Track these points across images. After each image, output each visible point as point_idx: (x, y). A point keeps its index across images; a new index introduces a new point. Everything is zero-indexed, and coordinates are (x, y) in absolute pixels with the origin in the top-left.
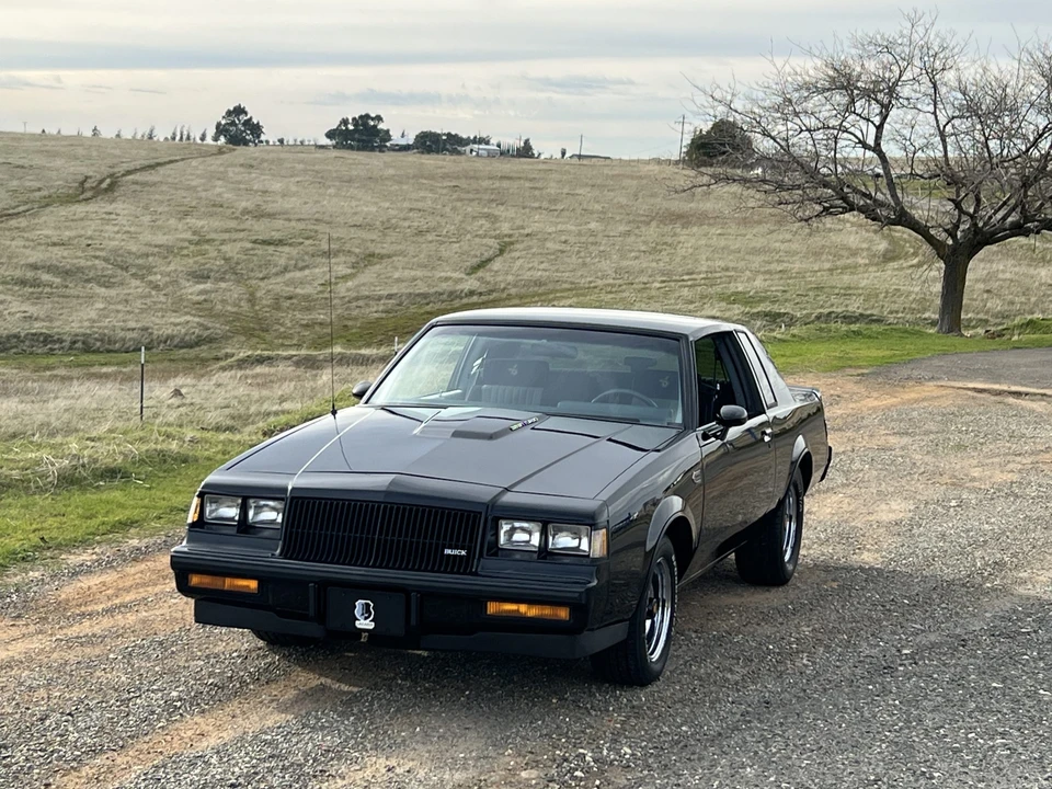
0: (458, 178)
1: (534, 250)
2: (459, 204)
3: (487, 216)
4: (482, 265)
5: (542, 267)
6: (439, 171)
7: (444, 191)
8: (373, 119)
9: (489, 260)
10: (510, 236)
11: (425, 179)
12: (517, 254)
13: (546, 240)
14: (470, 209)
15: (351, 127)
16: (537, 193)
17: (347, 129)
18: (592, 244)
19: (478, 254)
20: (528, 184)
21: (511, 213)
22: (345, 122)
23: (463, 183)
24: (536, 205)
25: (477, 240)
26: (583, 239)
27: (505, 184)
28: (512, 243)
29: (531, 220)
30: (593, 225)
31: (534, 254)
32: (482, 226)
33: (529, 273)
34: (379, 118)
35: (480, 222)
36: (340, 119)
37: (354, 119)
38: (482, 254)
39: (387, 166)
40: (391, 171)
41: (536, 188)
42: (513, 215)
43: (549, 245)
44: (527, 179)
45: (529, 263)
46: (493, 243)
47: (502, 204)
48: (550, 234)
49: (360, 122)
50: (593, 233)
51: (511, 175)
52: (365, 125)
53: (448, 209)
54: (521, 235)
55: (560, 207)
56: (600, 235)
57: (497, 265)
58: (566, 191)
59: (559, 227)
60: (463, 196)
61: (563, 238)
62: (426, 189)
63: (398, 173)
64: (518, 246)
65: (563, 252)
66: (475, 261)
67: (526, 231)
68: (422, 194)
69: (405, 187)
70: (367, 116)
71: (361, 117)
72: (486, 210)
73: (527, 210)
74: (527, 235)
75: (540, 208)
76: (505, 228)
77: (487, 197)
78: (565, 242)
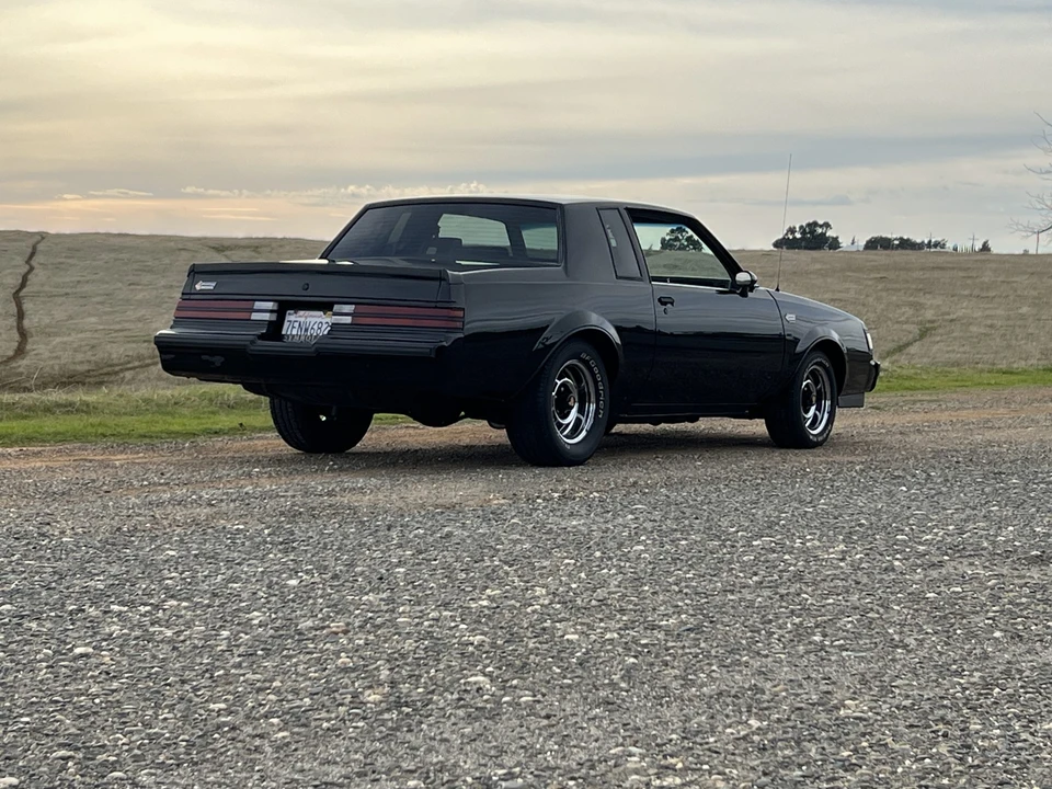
0: (886, 270)
1: (954, 334)
2: (884, 294)
3: (911, 305)
4: (900, 349)
5: (962, 349)
6: (868, 264)
7: (870, 283)
8: (821, 226)
9: (908, 345)
10: (933, 322)
11: (854, 271)
12: (938, 338)
13: (971, 324)
14: (895, 298)
15: (798, 236)
16: (969, 282)
17: (795, 238)
18: (1020, 327)
19: (896, 338)
20: (961, 274)
21: (938, 301)
22: (792, 230)
23: (891, 275)
24: (966, 292)
25: (896, 326)
26: (1011, 323)
27: (937, 274)
28: (935, 329)
29: (959, 306)
30: (1025, 310)
31: (955, 338)
32: (904, 313)
33: (947, 356)
34: (827, 225)
35: (903, 310)
36: (787, 227)
37: (801, 227)
38: (900, 339)
39: (814, 260)
40: (818, 266)
41: (969, 277)
42: (940, 303)
43: (974, 329)
44: (961, 269)
45: (949, 346)
46: (915, 329)
47: (930, 293)
48: (976, 319)
49: (807, 230)
50: (1023, 317)
51: (945, 265)
52: (812, 232)
53: (871, 299)
54: (943, 320)
55: (991, 294)
56: (1031, 319)
57: (913, 349)
58: (1000, 279)
59: (987, 312)
60: (889, 286)
61: (989, 322)
62: (851, 281)
63: (824, 267)
64: (941, 331)
65: (985, 335)
66: (891, 346)
67: (951, 317)
68: (847, 285)
69: (829, 280)
70: (815, 224)
71: (809, 225)
72: (911, 299)
73: (956, 298)
74: (952, 321)
75: (971, 295)
76: (929, 315)
77: (914, 286)
78: (991, 326)
